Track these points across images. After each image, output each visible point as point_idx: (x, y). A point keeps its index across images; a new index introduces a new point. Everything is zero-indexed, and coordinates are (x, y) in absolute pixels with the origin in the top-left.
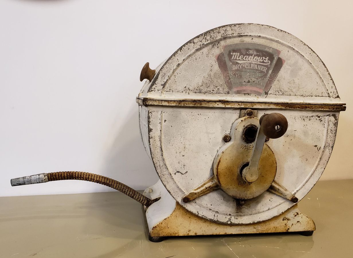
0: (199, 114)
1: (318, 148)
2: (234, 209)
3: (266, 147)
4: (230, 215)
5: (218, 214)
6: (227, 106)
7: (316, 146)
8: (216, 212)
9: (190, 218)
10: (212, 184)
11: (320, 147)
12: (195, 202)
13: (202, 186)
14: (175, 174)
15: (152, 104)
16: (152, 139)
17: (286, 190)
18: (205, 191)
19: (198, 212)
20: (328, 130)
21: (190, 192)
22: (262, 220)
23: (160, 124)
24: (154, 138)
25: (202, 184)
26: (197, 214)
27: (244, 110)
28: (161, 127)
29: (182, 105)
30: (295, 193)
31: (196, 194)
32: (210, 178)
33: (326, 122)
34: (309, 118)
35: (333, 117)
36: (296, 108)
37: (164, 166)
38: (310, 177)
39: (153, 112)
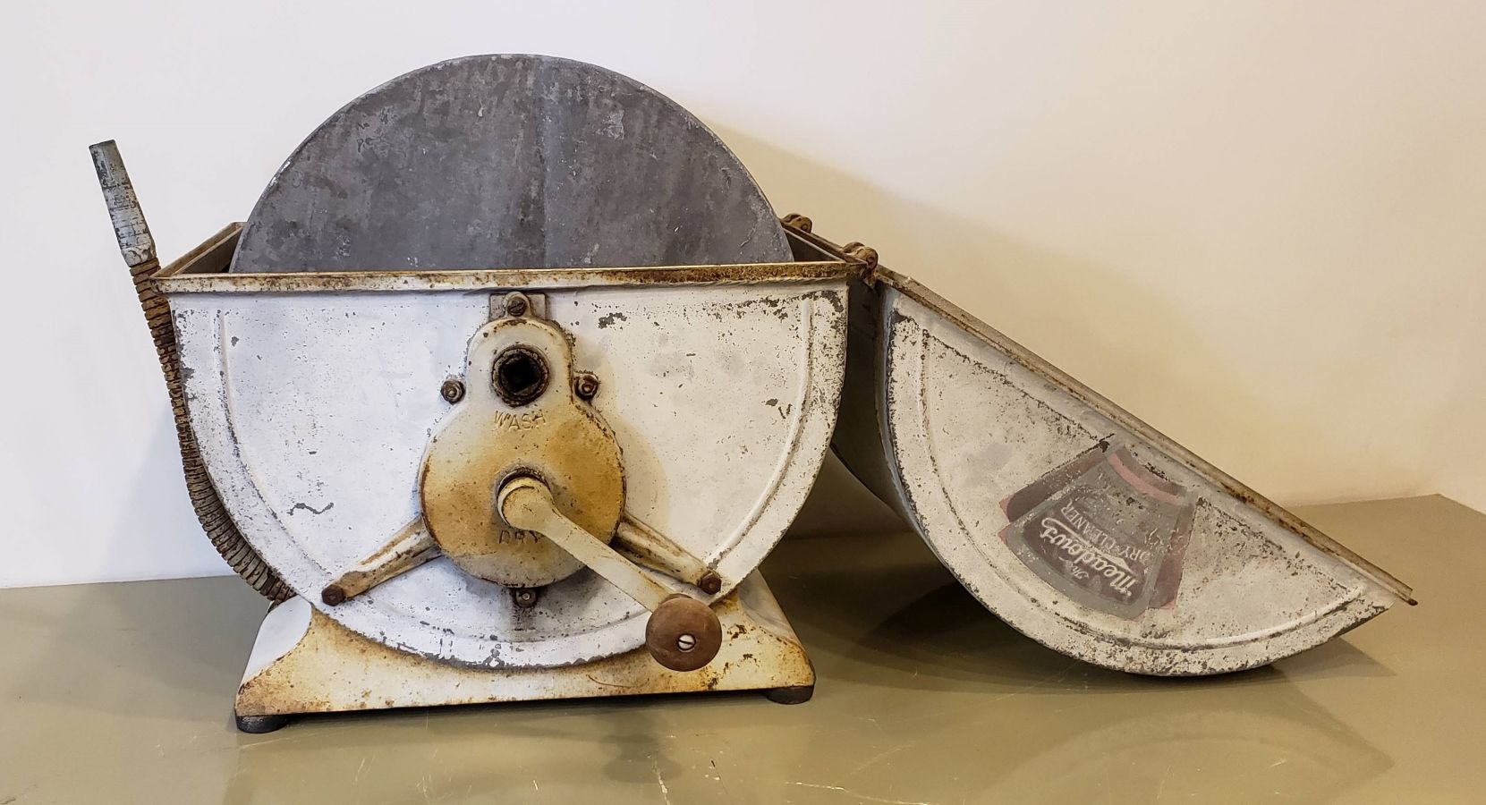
0: (350, 314)
1: (780, 409)
2: (508, 620)
3: (582, 416)
4: (493, 638)
5: (453, 638)
6: (438, 286)
7: (773, 402)
8: (444, 630)
9: (363, 651)
10: (418, 541)
11: (790, 405)
12: (371, 602)
13: (386, 550)
14: (292, 514)
15: (180, 290)
16: (195, 400)
17: (680, 551)
18: (394, 564)
19: (382, 634)
20: (811, 345)
21: (347, 572)
22: (607, 654)
23: (217, 351)
24: (204, 398)
25: (386, 544)
26: (380, 639)
27: (500, 298)
28: (223, 362)
29: (284, 288)
30: (716, 562)
31: (364, 575)
32: (412, 524)
33: (802, 318)
34: (736, 309)
35: (827, 301)
36: (681, 281)
37: (250, 489)
38: (764, 507)
39: (189, 313)
